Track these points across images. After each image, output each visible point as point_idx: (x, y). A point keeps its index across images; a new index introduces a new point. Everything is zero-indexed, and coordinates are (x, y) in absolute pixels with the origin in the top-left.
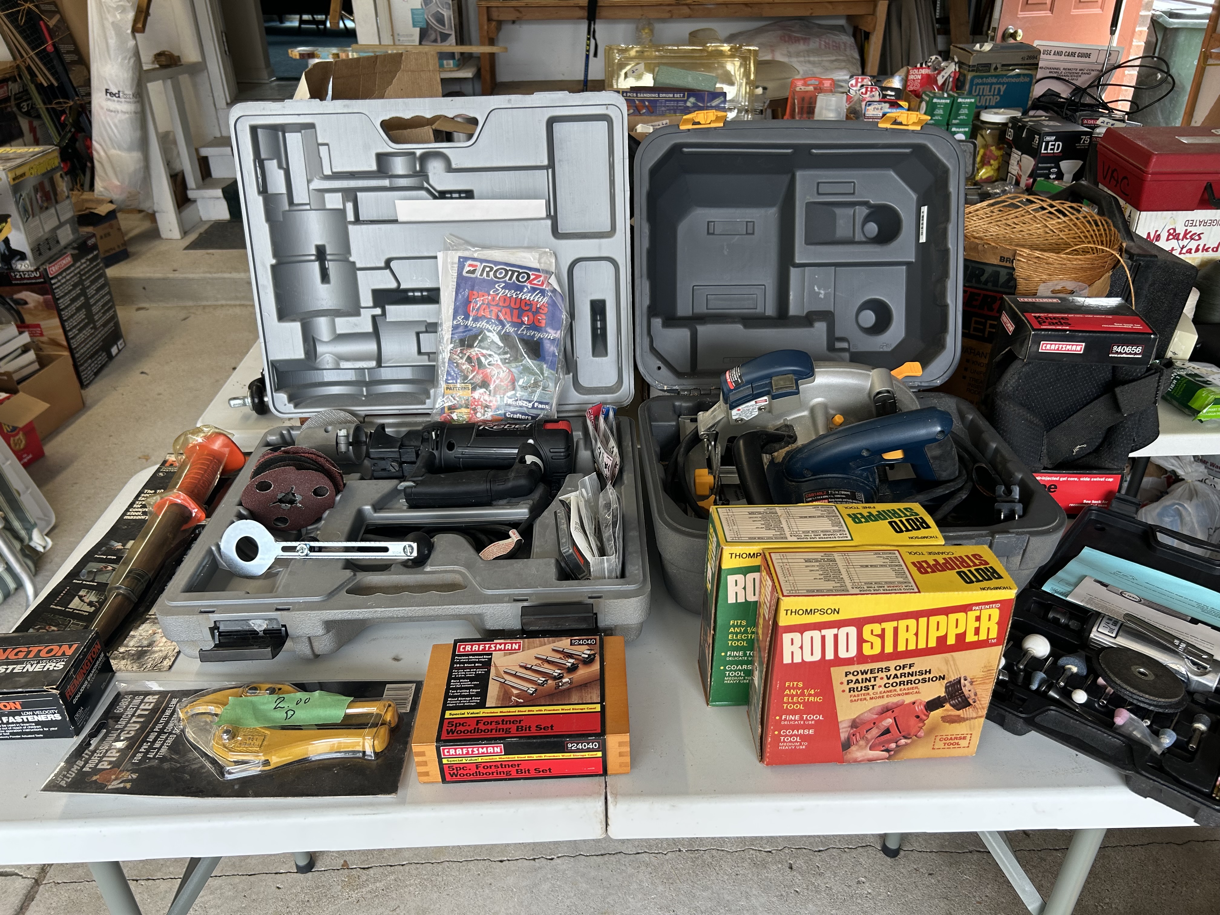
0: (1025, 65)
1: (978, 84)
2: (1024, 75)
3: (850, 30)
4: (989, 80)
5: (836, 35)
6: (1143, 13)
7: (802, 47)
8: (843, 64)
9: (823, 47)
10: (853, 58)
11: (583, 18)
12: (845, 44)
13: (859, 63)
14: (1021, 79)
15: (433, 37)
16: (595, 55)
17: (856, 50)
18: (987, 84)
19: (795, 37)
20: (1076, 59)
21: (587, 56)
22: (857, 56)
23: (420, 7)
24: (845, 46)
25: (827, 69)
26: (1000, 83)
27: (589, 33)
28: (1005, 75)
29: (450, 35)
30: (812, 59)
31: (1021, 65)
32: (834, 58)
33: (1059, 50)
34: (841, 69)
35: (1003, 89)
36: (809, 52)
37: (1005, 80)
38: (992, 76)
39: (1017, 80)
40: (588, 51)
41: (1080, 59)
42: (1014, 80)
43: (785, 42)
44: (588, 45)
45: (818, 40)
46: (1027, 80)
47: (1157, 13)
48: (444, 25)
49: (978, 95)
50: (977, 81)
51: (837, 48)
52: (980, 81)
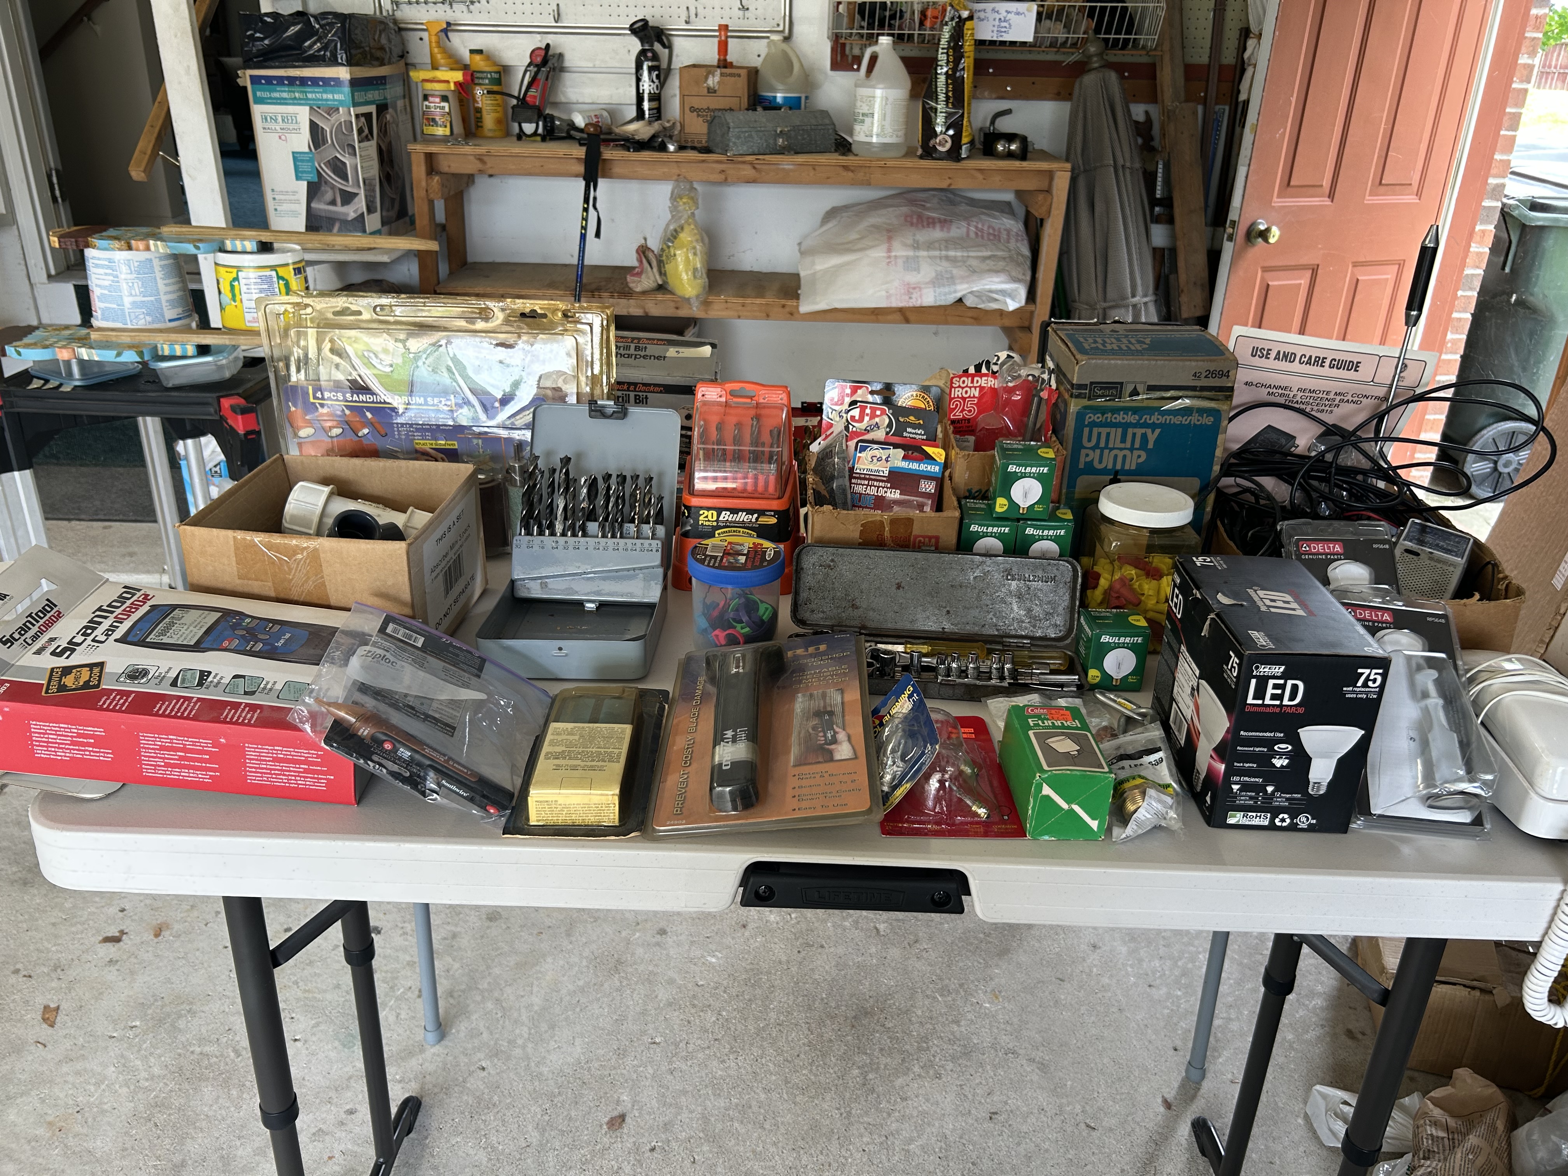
0: (1203, 389)
1: (1093, 424)
2: (1201, 411)
3: (1021, 212)
4: (1120, 418)
5: (995, 217)
6: (1487, 203)
7: (937, 234)
8: (1002, 264)
9: (972, 235)
10: (1019, 254)
11: (577, 176)
12: (1008, 231)
13: (1029, 263)
14: (1194, 419)
15: (329, 196)
16: (598, 235)
17: (1026, 242)
18: (1116, 425)
19: (928, 218)
20: (1326, 371)
21: (583, 237)
22: (1026, 252)
23: (307, 150)
24: (1008, 235)
25: (974, 272)
26: (1145, 425)
27: (586, 200)
28: (1158, 409)
29: (356, 195)
30: (952, 253)
31: (1193, 388)
32: (989, 253)
33: (1289, 349)
34: (997, 272)
35: (1152, 437)
36: (949, 243)
37: (1155, 418)
38: (1126, 410)
39: (1185, 420)
40: (584, 228)
41: (1335, 372)
42: (1177, 420)
43: (912, 224)
44: (585, 219)
45: (964, 224)
46: (1208, 420)
47: (1511, 202)
48: (346, 179)
49: (1097, 446)
50: (1090, 417)
51: (995, 237)
52: (1097, 418)
